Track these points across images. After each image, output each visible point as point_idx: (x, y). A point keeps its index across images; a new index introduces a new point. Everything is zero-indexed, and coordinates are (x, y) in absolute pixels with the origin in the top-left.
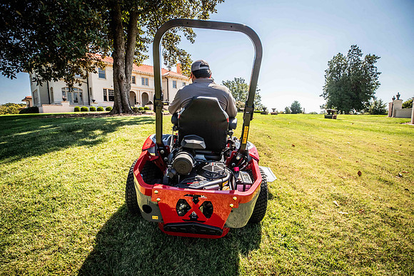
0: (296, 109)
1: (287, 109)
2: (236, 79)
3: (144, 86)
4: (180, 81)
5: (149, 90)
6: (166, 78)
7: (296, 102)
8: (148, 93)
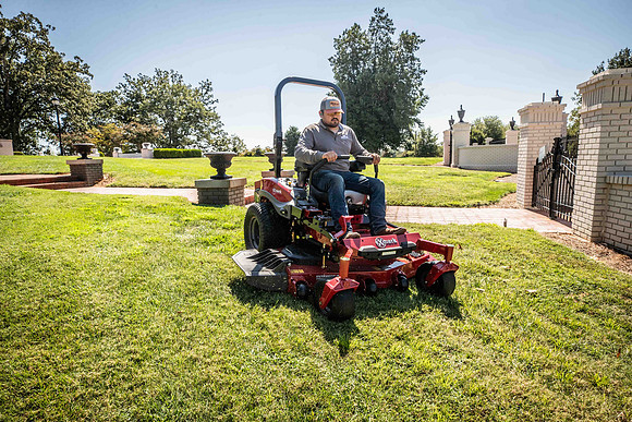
0: (293, 145)
7: (293, 129)
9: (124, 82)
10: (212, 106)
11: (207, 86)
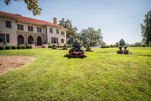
0: (122, 44)
1: (117, 43)
2: (89, 28)
3: (29, 32)
4: (55, 28)
5: (33, 34)
6: (45, 26)
7: (122, 40)
8: (33, 36)
9: (82, 31)
10: (101, 35)
11: (100, 30)
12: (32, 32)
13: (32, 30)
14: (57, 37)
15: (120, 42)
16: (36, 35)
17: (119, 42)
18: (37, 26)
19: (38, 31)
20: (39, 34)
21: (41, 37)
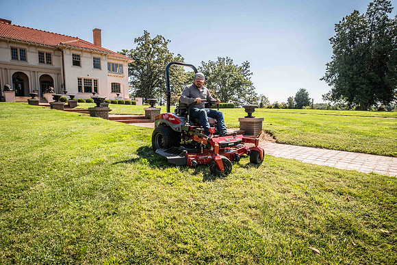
0: (301, 101)
1: (290, 100)
3: (15, 62)
4: (89, 55)
5: (28, 69)
6: (59, 50)
7: (303, 91)
8: (28, 74)
11: (247, 65)
12: (23, 63)
13: (24, 58)
14: (96, 78)
15: (297, 95)
16: (36, 70)
17: (294, 97)
18: (39, 49)
19: (41, 61)
20: (45, 69)
21: (53, 76)
